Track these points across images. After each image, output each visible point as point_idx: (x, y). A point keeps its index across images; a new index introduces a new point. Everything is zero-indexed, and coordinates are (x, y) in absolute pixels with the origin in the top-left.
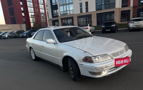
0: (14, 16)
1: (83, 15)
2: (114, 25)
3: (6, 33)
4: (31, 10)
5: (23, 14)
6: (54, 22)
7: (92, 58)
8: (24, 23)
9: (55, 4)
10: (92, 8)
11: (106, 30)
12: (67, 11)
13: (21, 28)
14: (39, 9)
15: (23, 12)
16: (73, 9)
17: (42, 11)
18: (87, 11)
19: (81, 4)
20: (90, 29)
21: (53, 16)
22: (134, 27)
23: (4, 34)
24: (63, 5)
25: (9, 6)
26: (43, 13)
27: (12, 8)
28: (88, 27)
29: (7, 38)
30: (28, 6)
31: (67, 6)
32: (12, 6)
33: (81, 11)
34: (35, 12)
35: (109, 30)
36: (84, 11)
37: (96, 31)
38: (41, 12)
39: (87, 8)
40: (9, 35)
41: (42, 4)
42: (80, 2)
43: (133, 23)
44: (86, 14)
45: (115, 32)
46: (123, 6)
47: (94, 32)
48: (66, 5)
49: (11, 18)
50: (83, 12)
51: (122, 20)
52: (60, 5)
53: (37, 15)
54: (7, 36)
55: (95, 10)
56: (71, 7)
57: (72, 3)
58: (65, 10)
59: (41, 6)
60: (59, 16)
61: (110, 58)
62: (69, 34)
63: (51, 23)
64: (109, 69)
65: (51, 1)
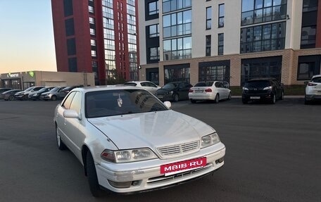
0: (74, 56)
1: (211, 60)
2: (271, 87)
3: (51, 89)
4: (109, 44)
5: (93, 53)
6: (150, 73)
7: (115, 153)
8: (94, 70)
9: (155, 35)
10: (232, 47)
11: (251, 98)
12: (177, 50)
13: (85, 80)
14: (126, 43)
15: (93, 48)
16: (191, 48)
17: (132, 48)
19: (209, 37)
20: (217, 92)
21: (149, 61)
22: (315, 95)
23: (47, 90)
24: (171, 38)
25: (67, 35)
26: (133, 53)
27: (74, 40)
28: (213, 88)
29: (51, 99)
30: (105, 36)
31: (180, 40)
32: (73, 37)
33: (208, 54)
34: (117, 50)
35: (259, 98)
36: (214, 52)
37: (232, 97)
38: (129, 50)
39: (221, 47)
40: (56, 93)
41: (134, 34)
42: (208, 33)
43: (313, 85)
45: (272, 103)
46: (303, 47)
47: (228, 99)
48: (177, 37)
49: (69, 59)
50: (212, 55)
51: (301, 77)
52: (165, 39)
53: (122, 55)
54: (50, 96)
55: (239, 52)
56: (188, 44)
57: (190, 35)
58: (174, 48)
59: (131, 38)
60: (161, 60)
61: (154, 156)
62: (120, 102)
63: (143, 74)
64: (146, 178)
65: (148, 28)
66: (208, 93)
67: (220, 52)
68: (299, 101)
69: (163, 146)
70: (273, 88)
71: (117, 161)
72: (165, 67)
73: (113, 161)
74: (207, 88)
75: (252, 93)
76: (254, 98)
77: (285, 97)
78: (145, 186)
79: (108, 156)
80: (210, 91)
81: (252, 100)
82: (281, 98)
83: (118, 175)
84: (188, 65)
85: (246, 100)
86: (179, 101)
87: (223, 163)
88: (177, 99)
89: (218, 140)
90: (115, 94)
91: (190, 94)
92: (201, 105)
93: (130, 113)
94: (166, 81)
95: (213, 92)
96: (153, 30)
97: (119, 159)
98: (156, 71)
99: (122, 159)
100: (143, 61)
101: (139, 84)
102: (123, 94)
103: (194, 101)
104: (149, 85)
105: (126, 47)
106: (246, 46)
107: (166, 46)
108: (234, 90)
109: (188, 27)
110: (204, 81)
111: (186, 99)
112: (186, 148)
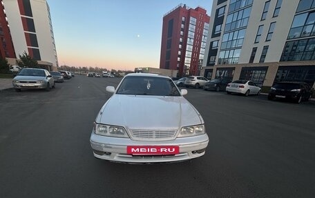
0: (169, 60)
1: (252, 66)
2: (299, 90)
4: (188, 54)
5: (179, 59)
6: (208, 72)
7: (97, 125)
8: (178, 69)
9: (215, 48)
10: (274, 57)
11: (277, 96)
12: (228, 58)
14: (199, 54)
15: (179, 56)
16: (239, 57)
17: (201, 57)
18: (262, 61)
19: (255, 50)
20: (249, 88)
21: (208, 64)
24: (226, 50)
27: (170, 51)
28: (246, 85)
30: (187, 49)
31: (232, 51)
32: (170, 49)
34: (192, 58)
35: (284, 97)
36: (257, 60)
37: (261, 93)
39: (263, 56)
41: (204, 48)
42: (255, 46)
44: (258, 66)
48: (230, 49)
49: (166, 62)
50: (254, 62)
52: (222, 50)
53: (195, 60)
55: (278, 60)
56: (237, 54)
57: (240, 48)
58: (226, 57)
59: (202, 51)
60: (216, 64)
61: (126, 136)
62: (149, 86)
63: (202, 73)
65: (212, 43)
66: (241, 88)
70: (302, 91)
71: (96, 133)
72: (218, 69)
74: (241, 85)
75: (278, 92)
76: (280, 96)
78: (116, 158)
80: (243, 87)
81: (278, 98)
84: (234, 69)
85: (272, 97)
86: (220, 91)
88: (218, 90)
89: (203, 132)
91: (227, 87)
92: (233, 96)
94: (216, 78)
95: (246, 87)
96: (215, 44)
98: (211, 71)
99: (102, 131)
100: (204, 65)
101: (196, 78)
103: (229, 93)
104: (202, 79)
105: (198, 56)
106: (288, 54)
107: (221, 55)
108: (264, 89)
109: (241, 42)
110: (242, 80)
111: (223, 90)
112: (160, 134)
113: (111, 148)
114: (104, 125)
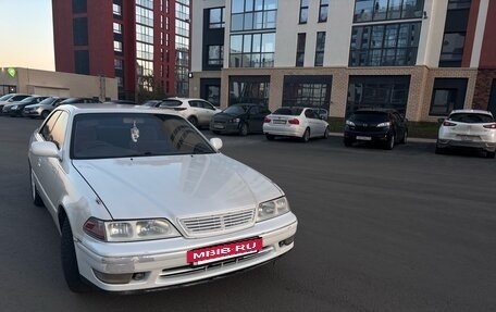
0: (85, 48)
1: (303, 73)
2: (388, 124)
3: (41, 99)
4: (144, 33)
5: (117, 45)
6: (207, 86)
7: (106, 224)
8: (117, 73)
9: (218, 26)
10: (337, 56)
11: (358, 138)
12: (252, 53)
14: (172, 35)
15: (117, 37)
16: (273, 51)
17: (181, 42)
19: (302, 37)
20: (307, 125)
21: (206, 65)
22: (451, 141)
23: (35, 101)
24: (243, 33)
25: (74, 12)
26: (183, 51)
27: (85, 20)
28: (302, 118)
29: (42, 117)
30: (138, 19)
31: (257, 37)
32: (83, 15)
33: (300, 63)
34: (156, 44)
35: (369, 139)
36: (309, 61)
37: (330, 134)
38: (177, 46)
39: (319, 53)
40: (49, 107)
41: (186, 21)
42: (302, 29)
43: (450, 125)
44: (313, 73)
46: (442, 63)
47: (324, 138)
48: (253, 32)
49: (76, 53)
50: (305, 65)
51: (435, 110)
52: (234, 33)
53: (165, 53)
54: (40, 111)
55: (345, 63)
56: (269, 45)
57: (273, 31)
58: (247, 50)
59: (181, 27)
60: (226, 66)
61: (175, 233)
62: (135, 134)
63: (195, 87)
64: (157, 269)
65: (207, 12)
66: (293, 126)
67: (319, 61)
68: (428, 148)
69: (192, 216)
70: (392, 125)
71: (109, 239)
72: (232, 78)
73: (102, 237)
74: (293, 117)
75: (360, 130)
76: (362, 138)
77: (409, 139)
78: (157, 282)
79: (95, 228)
80: (296, 122)
81: (360, 141)
82: (402, 142)
83: (108, 263)
84: (266, 79)
85: (350, 141)
86: (250, 134)
87: (292, 245)
88: (245, 131)
89: (287, 209)
90: (126, 121)
91: (265, 125)
93: (148, 154)
94: (232, 101)
95: (301, 124)
96: (215, 16)
97: (113, 236)
98: (217, 82)
99: (119, 235)
100: (197, 66)
101: (185, 102)
102: (141, 121)
103: (271, 138)
104: (203, 105)
105: (172, 41)
106: (358, 56)
107: (234, 44)
108: (335, 123)
109: (271, 16)
110: (290, 107)
111: (258, 132)
112: (231, 220)
113: (152, 260)
114: (123, 222)
